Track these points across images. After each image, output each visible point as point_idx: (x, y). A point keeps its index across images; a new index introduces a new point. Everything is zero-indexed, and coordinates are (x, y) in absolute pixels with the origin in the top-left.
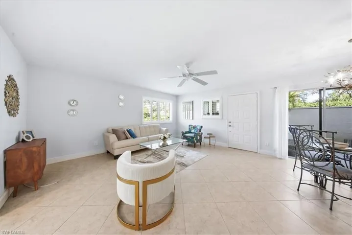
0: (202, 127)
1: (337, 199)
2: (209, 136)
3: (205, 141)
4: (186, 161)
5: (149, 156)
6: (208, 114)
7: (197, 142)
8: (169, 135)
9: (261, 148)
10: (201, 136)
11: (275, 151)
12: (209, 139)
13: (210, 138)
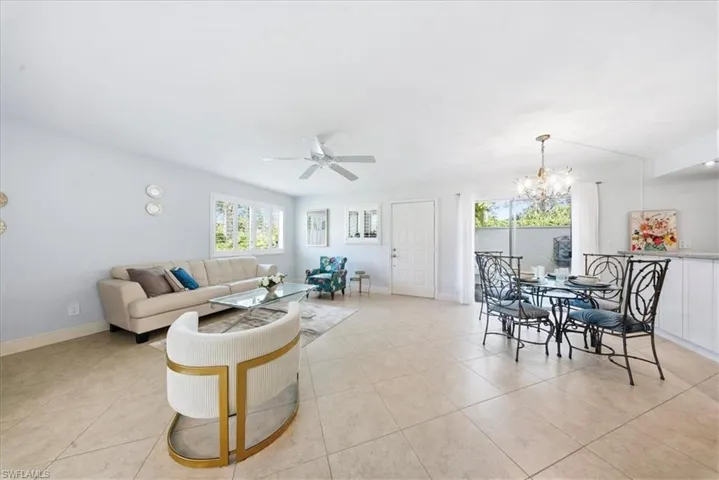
0: (345, 260)
1: (523, 345)
2: (358, 276)
3: (351, 286)
4: (315, 326)
5: (234, 325)
6: (358, 235)
7: (337, 289)
8: (282, 277)
9: (439, 291)
10: (344, 278)
11: (458, 293)
12: (357, 283)
13: (360, 280)
